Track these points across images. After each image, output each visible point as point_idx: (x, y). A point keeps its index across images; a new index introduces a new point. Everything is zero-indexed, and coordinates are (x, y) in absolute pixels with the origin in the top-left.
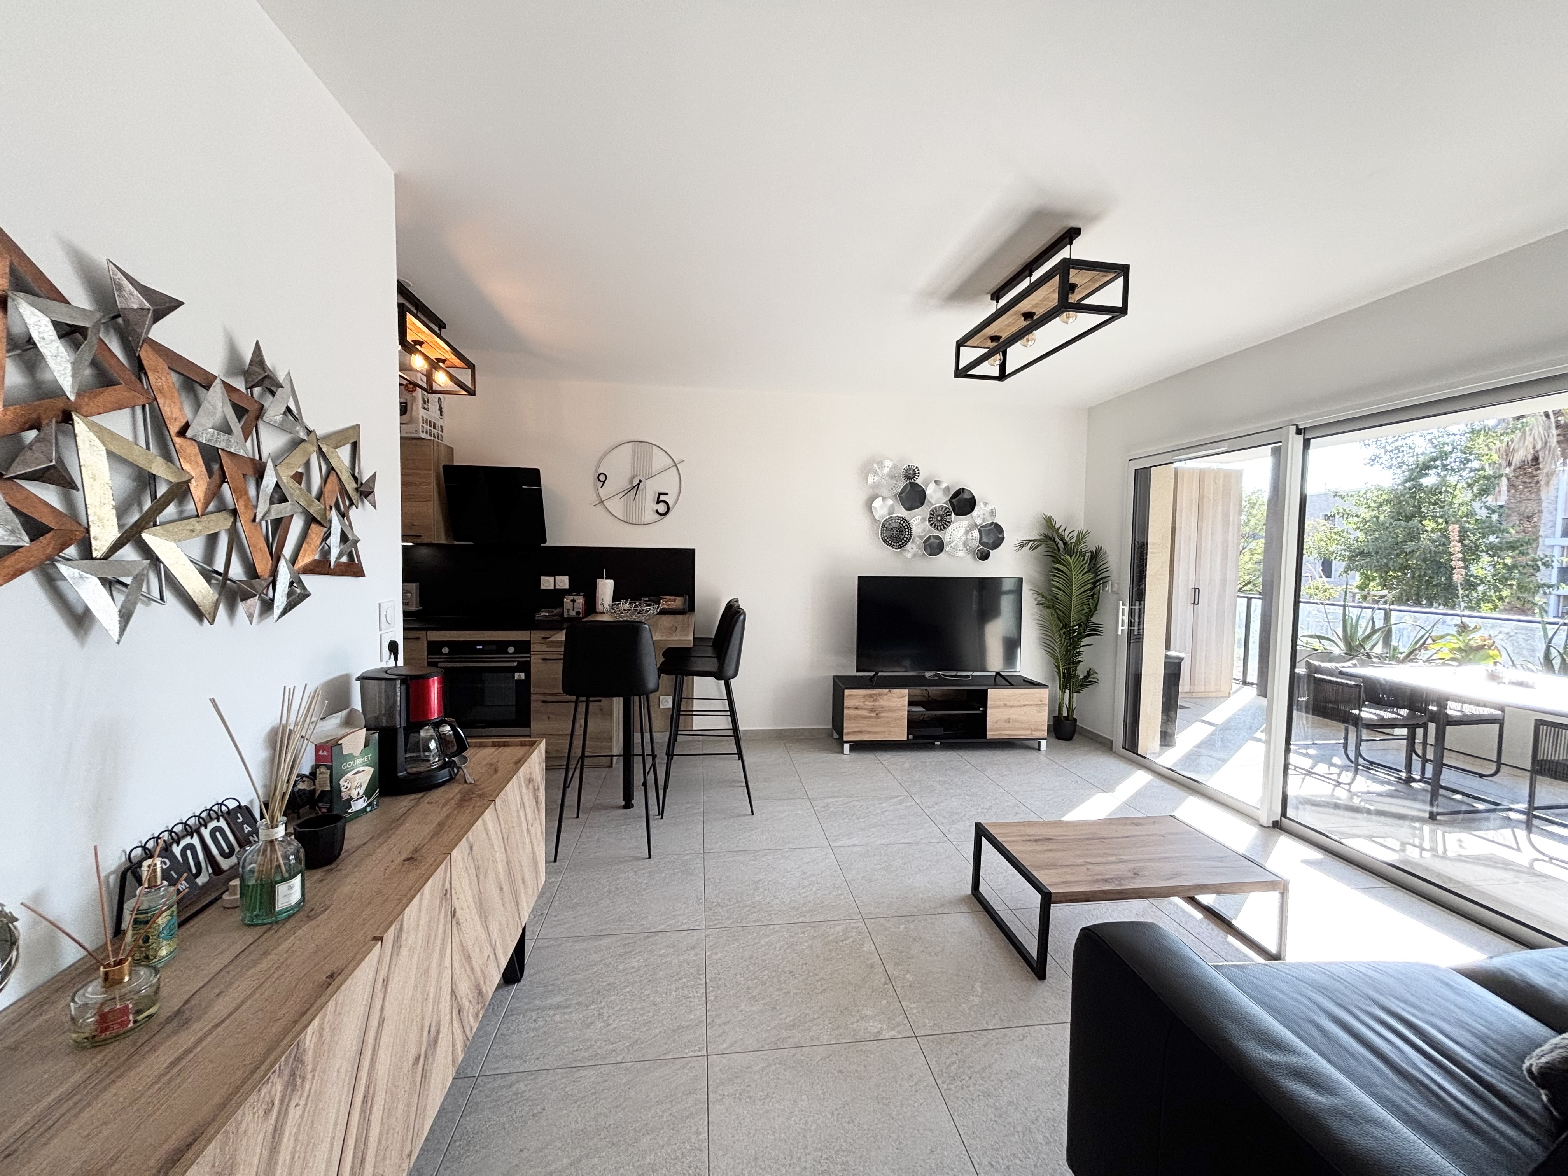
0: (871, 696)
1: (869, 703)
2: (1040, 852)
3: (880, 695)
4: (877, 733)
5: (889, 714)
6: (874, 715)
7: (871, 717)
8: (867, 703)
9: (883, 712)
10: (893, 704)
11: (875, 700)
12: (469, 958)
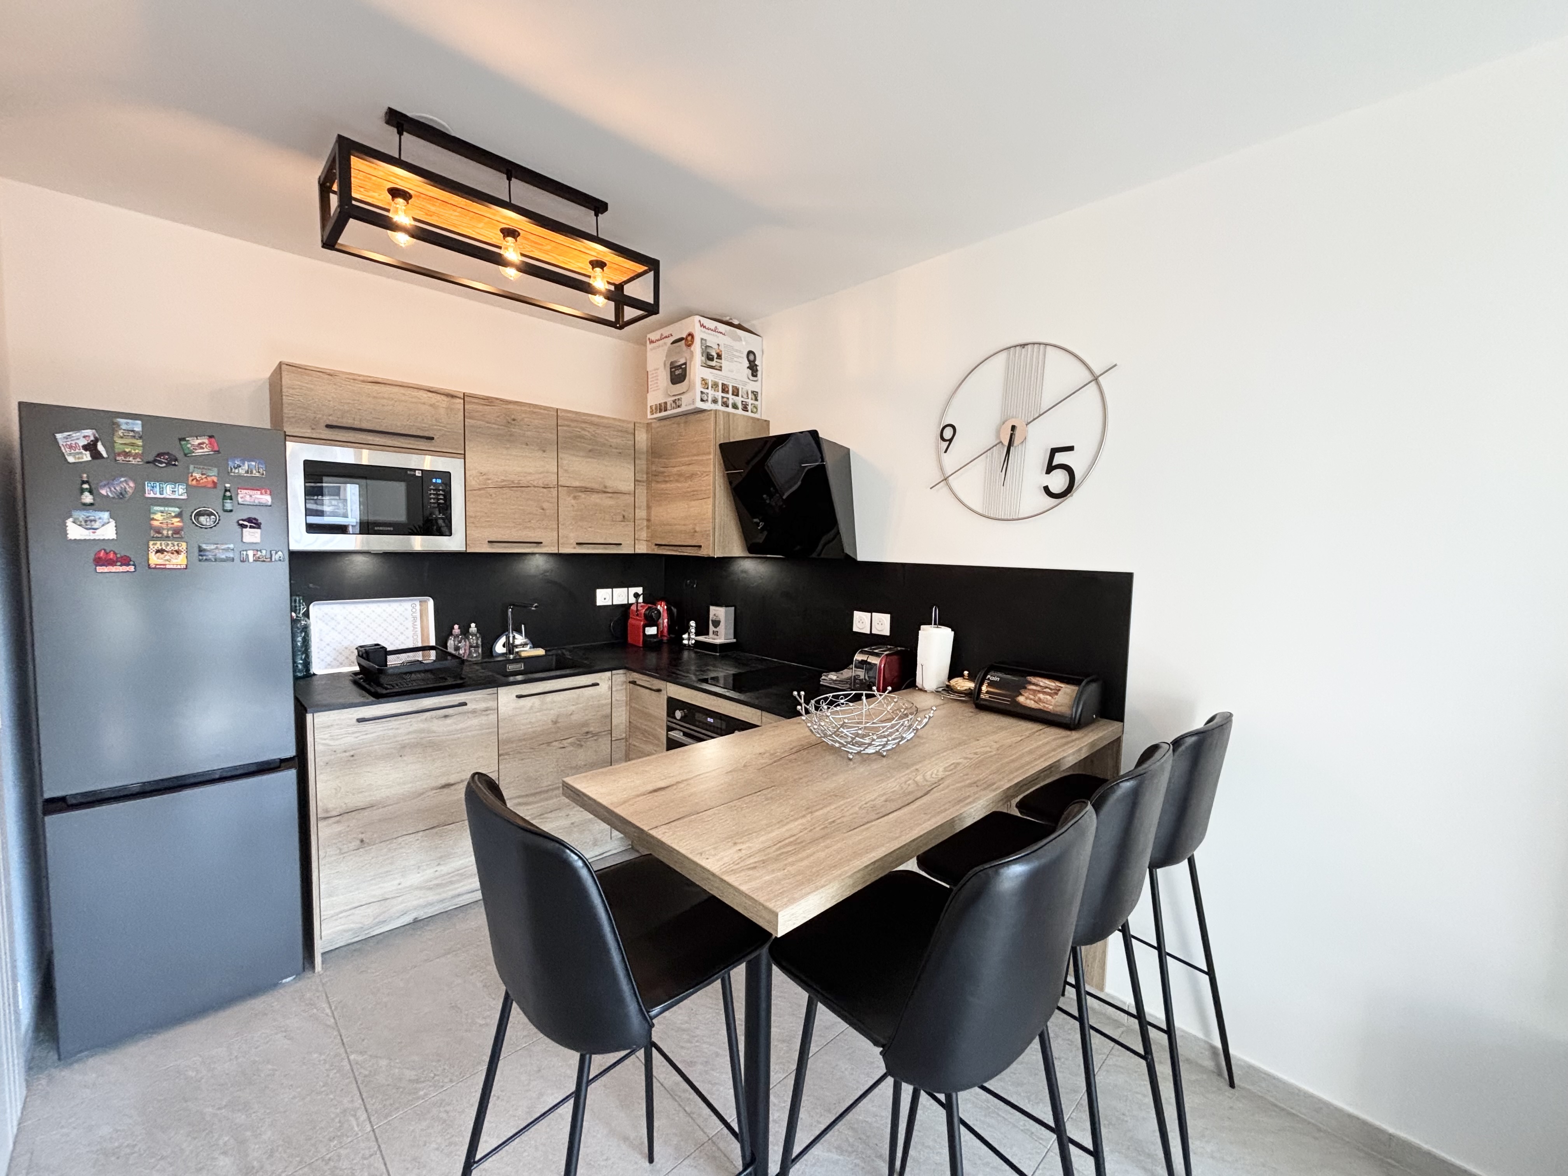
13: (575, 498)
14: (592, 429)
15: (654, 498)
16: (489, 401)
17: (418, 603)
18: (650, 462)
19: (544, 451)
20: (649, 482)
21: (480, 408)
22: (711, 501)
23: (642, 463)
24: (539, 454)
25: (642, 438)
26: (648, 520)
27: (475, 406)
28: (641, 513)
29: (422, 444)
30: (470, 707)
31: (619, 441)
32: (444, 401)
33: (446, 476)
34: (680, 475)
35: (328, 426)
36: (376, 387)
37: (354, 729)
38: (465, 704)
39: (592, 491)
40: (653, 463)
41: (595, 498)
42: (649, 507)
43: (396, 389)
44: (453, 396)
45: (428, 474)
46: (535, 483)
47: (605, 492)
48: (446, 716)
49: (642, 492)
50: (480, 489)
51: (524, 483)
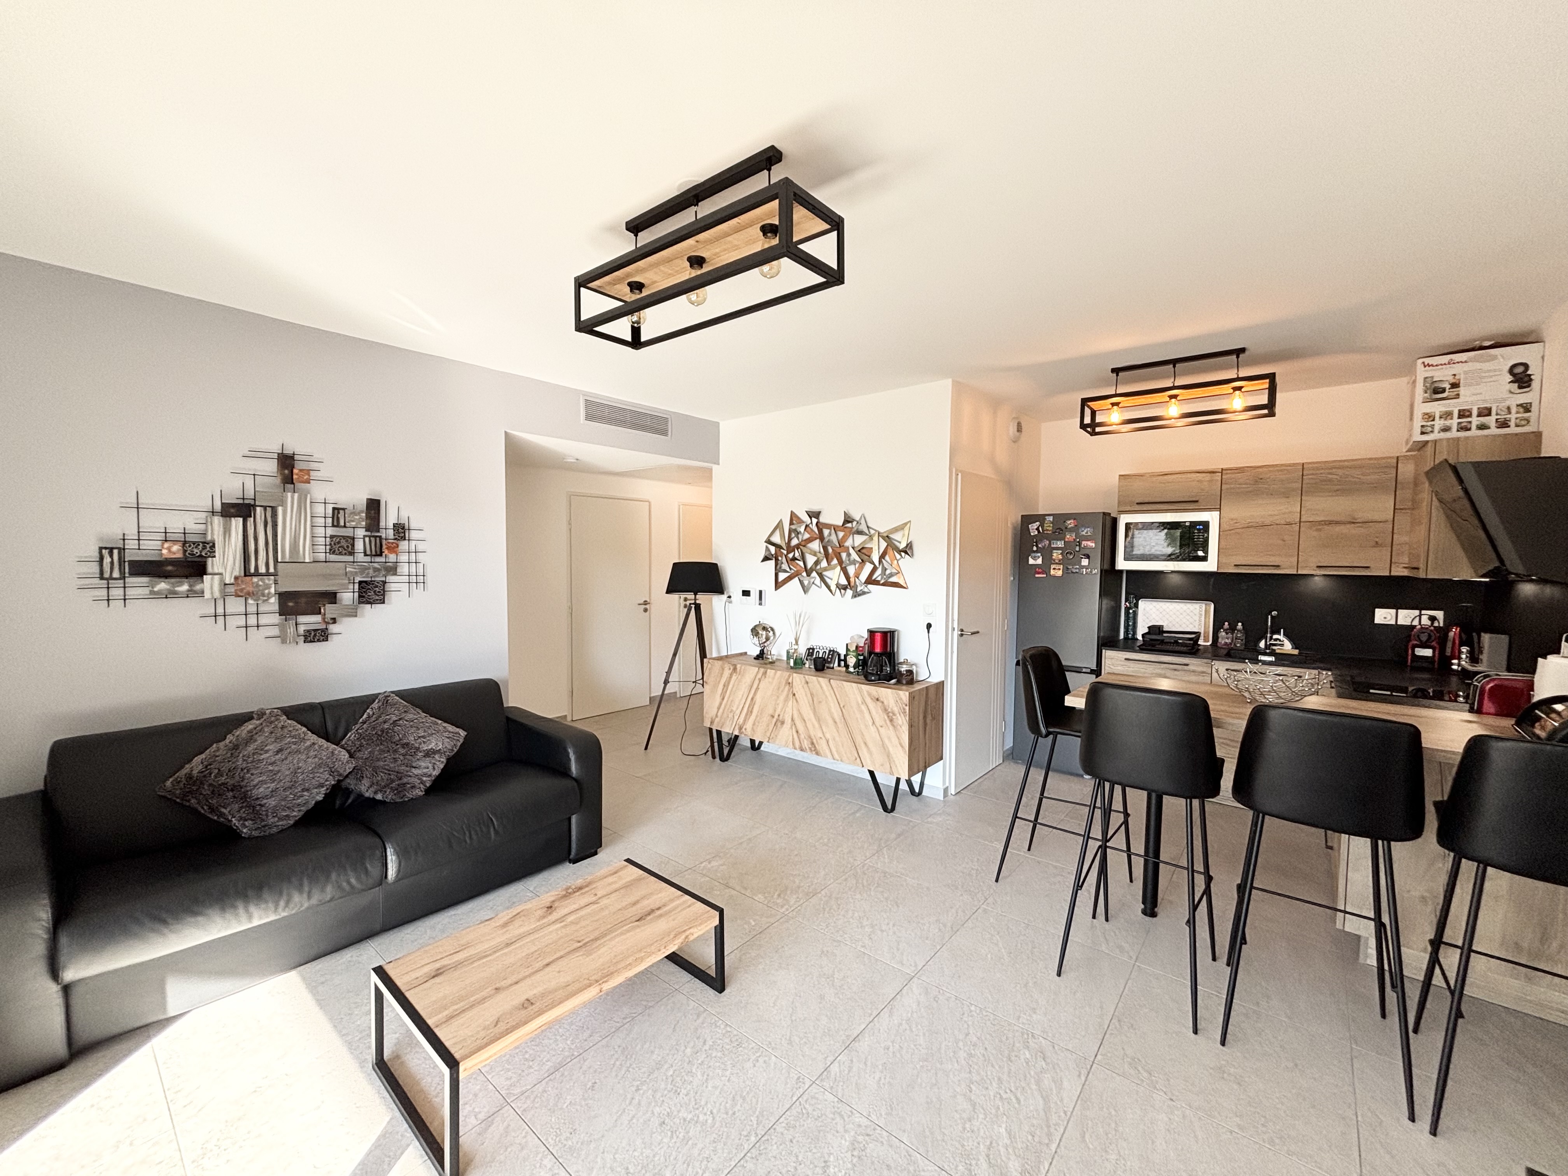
2: (644, 898)
12: (804, 720)
13: (1318, 530)
15: (1412, 524)
16: (1241, 470)
17: (1204, 606)
18: (1413, 491)
19: (1288, 497)
21: (1233, 476)
23: (1405, 493)
24: (1284, 500)
25: (1407, 469)
27: (1230, 475)
28: (1402, 539)
29: (1192, 506)
30: (1191, 667)
31: (1376, 476)
32: (1208, 477)
33: (1206, 524)
35: (1137, 504)
37: (1122, 663)
38: (1187, 665)
39: (1338, 523)
41: (1341, 529)
42: (1408, 533)
43: (1179, 476)
44: (1215, 472)
45: (1194, 524)
46: (1278, 522)
47: (1354, 523)
48: (1175, 670)
49: (1402, 518)
50: (1230, 530)
51: (1267, 522)
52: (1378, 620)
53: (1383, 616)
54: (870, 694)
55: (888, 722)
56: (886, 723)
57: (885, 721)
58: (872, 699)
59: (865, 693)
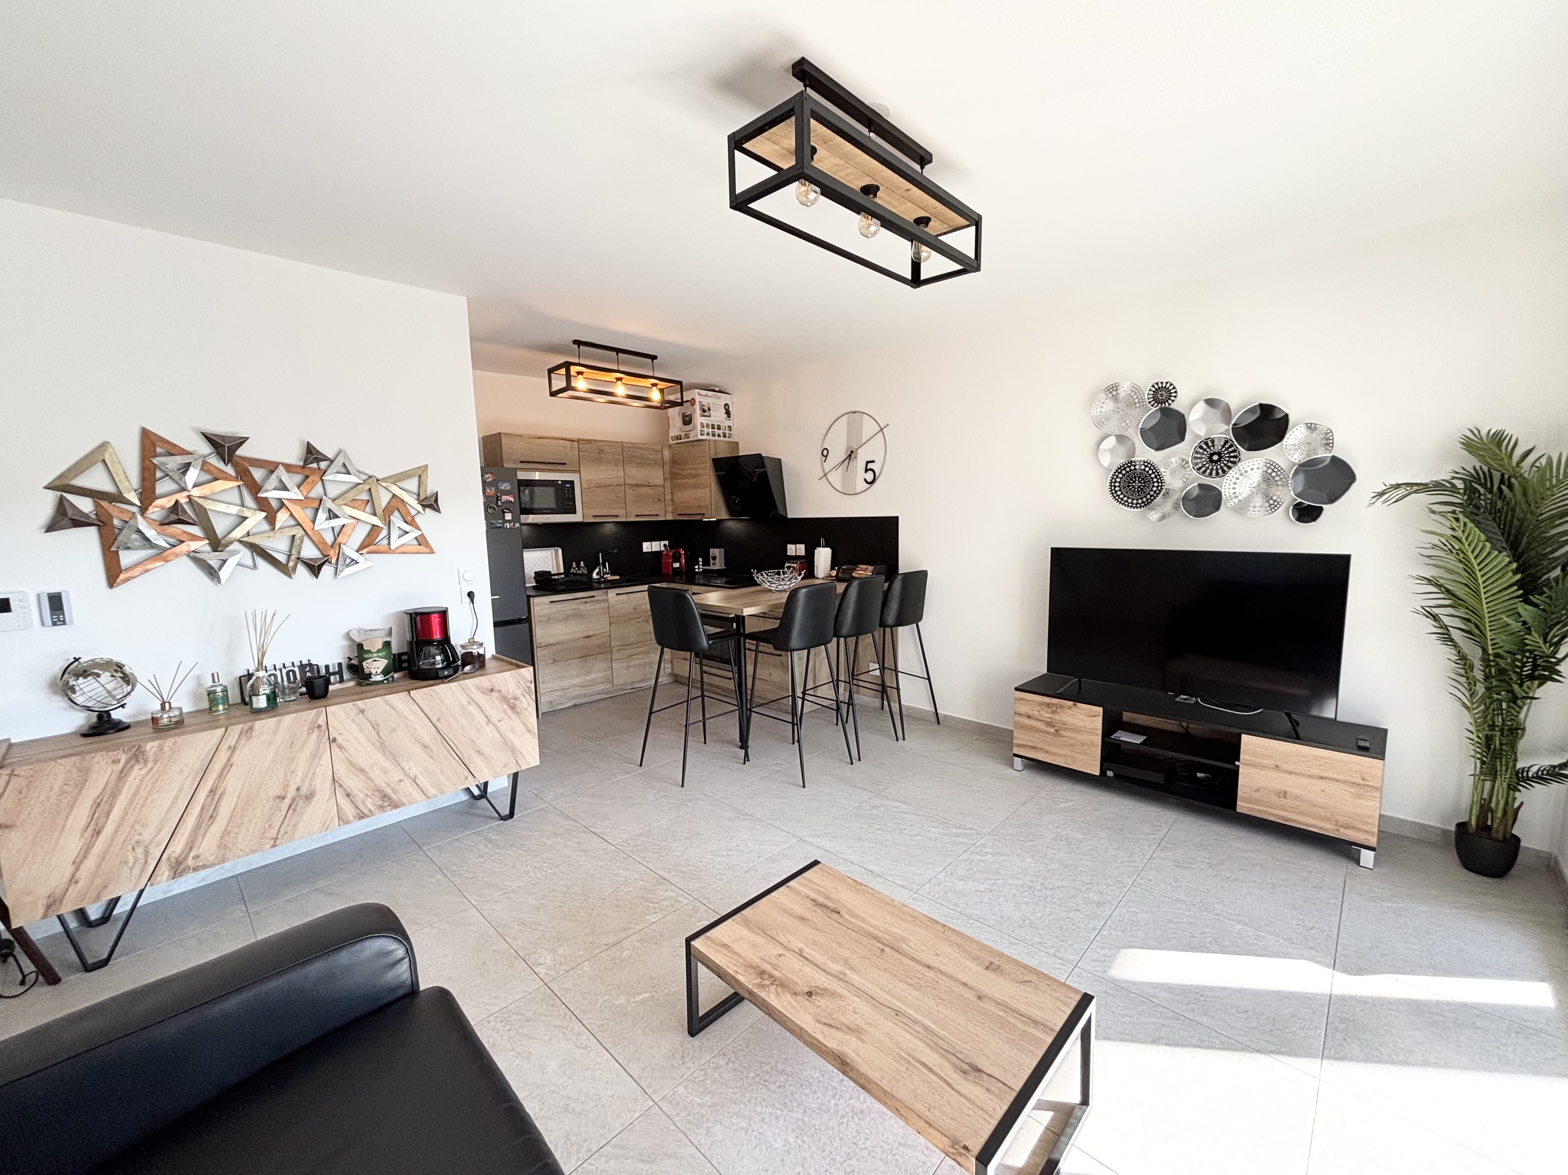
0: (1048, 705)
1: (1046, 714)
3: (1061, 707)
4: (1055, 754)
5: (1074, 735)
6: (1052, 730)
7: (1048, 733)
8: (1042, 713)
9: (1065, 729)
10: (1079, 724)
11: (1054, 712)
12: (362, 770)
13: (634, 490)
14: (640, 452)
15: (675, 488)
16: (589, 441)
17: (554, 551)
18: (672, 467)
19: (617, 466)
20: (672, 479)
21: (586, 445)
22: (708, 489)
23: (667, 468)
24: (615, 468)
25: (667, 454)
26: (672, 501)
27: (584, 445)
28: (669, 497)
29: (560, 467)
30: (596, 598)
31: (654, 456)
32: (569, 444)
33: (572, 483)
34: (690, 474)
35: (521, 462)
36: (540, 440)
39: (642, 486)
40: (673, 467)
41: (644, 490)
42: (672, 493)
43: (547, 440)
44: (572, 441)
45: (564, 483)
46: (613, 483)
47: (649, 486)
49: (668, 484)
50: (588, 488)
51: (608, 484)
52: (645, 550)
53: (647, 547)
54: (479, 688)
55: (509, 712)
56: (506, 714)
57: (505, 712)
58: (483, 692)
59: (473, 689)
